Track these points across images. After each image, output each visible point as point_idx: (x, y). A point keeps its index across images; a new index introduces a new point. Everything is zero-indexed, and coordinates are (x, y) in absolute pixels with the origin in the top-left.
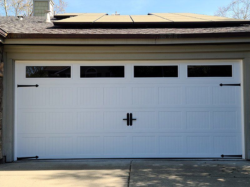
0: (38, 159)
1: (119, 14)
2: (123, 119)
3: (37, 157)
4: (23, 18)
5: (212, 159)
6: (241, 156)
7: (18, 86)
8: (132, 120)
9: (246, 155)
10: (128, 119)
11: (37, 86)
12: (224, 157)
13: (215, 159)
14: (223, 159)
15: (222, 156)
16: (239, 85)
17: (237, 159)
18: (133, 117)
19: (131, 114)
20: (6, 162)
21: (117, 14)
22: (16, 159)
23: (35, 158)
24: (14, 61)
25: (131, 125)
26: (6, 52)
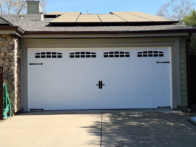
0: (43, 110)
1: (90, 13)
2: (97, 85)
3: (42, 109)
4: (23, 17)
5: (152, 109)
6: (170, 107)
7: (30, 64)
8: (102, 85)
9: (173, 106)
10: (99, 85)
11: (42, 64)
12: (159, 108)
13: (154, 109)
14: (159, 109)
15: (158, 107)
16: (169, 62)
17: (168, 109)
18: (103, 83)
19: (101, 81)
20: (23, 112)
21: (88, 13)
22: (29, 110)
23: (41, 110)
24: (27, 48)
25: (101, 88)
26: (22, 43)
